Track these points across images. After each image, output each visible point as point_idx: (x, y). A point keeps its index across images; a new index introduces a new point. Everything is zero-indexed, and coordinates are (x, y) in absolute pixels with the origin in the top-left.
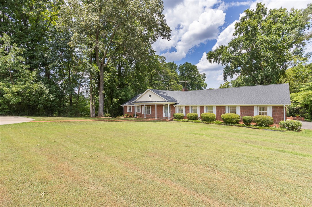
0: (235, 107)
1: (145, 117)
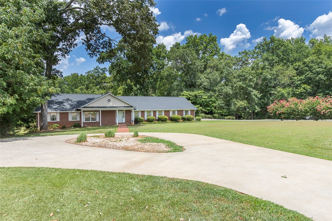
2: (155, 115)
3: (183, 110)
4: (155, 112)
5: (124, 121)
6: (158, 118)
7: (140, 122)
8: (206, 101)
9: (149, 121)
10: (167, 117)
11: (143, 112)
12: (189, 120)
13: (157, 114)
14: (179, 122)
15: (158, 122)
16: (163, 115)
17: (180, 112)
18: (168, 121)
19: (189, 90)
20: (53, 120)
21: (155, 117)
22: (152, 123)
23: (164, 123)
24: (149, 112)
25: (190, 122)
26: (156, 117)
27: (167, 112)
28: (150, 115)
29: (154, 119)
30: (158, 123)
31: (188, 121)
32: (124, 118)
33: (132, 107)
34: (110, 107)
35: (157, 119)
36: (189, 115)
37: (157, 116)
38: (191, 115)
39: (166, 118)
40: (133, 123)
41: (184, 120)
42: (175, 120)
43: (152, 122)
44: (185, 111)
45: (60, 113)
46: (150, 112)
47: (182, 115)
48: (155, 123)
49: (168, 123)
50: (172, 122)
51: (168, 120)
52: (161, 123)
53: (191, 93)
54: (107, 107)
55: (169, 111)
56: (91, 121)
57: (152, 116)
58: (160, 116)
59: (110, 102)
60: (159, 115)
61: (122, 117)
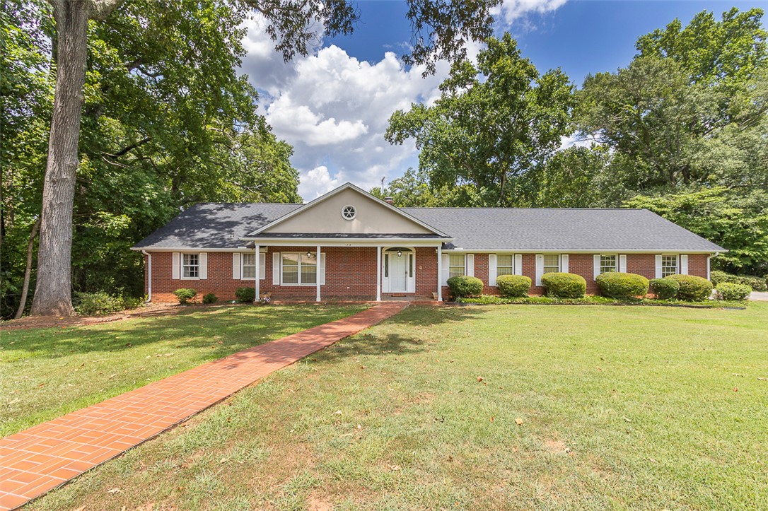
0: (613, 258)
1: (319, 299)
2: (529, 270)
3: (652, 256)
4: (529, 258)
5: (411, 288)
6: (544, 281)
7: (465, 294)
8: (731, 226)
9: (508, 293)
10: (581, 281)
11: (482, 258)
12: (687, 295)
13: (540, 265)
14: (637, 302)
15: (543, 298)
16: (564, 272)
17: (641, 261)
18: (586, 296)
19: (656, 190)
20: (192, 275)
21: (529, 279)
22: (518, 300)
23: (571, 303)
24: (506, 257)
25: (695, 304)
26: (533, 276)
27: (580, 261)
28: (510, 271)
29: (524, 286)
30: (545, 303)
31: (685, 303)
32: (411, 276)
33: (436, 235)
34: (350, 236)
35: (538, 283)
36: (683, 275)
37: (540, 274)
38: (691, 273)
39: (579, 282)
40: (440, 299)
41: (663, 293)
42: (619, 293)
43: (518, 296)
44: (664, 258)
45: (209, 254)
46: (509, 256)
47: (650, 273)
48: (528, 302)
49: (587, 303)
50: (606, 304)
51: (588, 292)
52: (554, 303)
53: (663, 201)
54: (340, 236)
55: (589, 257)
56: (299, 284)
57: (517, 275)
58: (550, 276)
59: (352, 218)
60: (546, 270)
61: (406, 273)
